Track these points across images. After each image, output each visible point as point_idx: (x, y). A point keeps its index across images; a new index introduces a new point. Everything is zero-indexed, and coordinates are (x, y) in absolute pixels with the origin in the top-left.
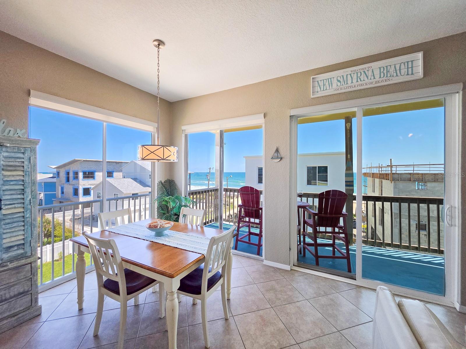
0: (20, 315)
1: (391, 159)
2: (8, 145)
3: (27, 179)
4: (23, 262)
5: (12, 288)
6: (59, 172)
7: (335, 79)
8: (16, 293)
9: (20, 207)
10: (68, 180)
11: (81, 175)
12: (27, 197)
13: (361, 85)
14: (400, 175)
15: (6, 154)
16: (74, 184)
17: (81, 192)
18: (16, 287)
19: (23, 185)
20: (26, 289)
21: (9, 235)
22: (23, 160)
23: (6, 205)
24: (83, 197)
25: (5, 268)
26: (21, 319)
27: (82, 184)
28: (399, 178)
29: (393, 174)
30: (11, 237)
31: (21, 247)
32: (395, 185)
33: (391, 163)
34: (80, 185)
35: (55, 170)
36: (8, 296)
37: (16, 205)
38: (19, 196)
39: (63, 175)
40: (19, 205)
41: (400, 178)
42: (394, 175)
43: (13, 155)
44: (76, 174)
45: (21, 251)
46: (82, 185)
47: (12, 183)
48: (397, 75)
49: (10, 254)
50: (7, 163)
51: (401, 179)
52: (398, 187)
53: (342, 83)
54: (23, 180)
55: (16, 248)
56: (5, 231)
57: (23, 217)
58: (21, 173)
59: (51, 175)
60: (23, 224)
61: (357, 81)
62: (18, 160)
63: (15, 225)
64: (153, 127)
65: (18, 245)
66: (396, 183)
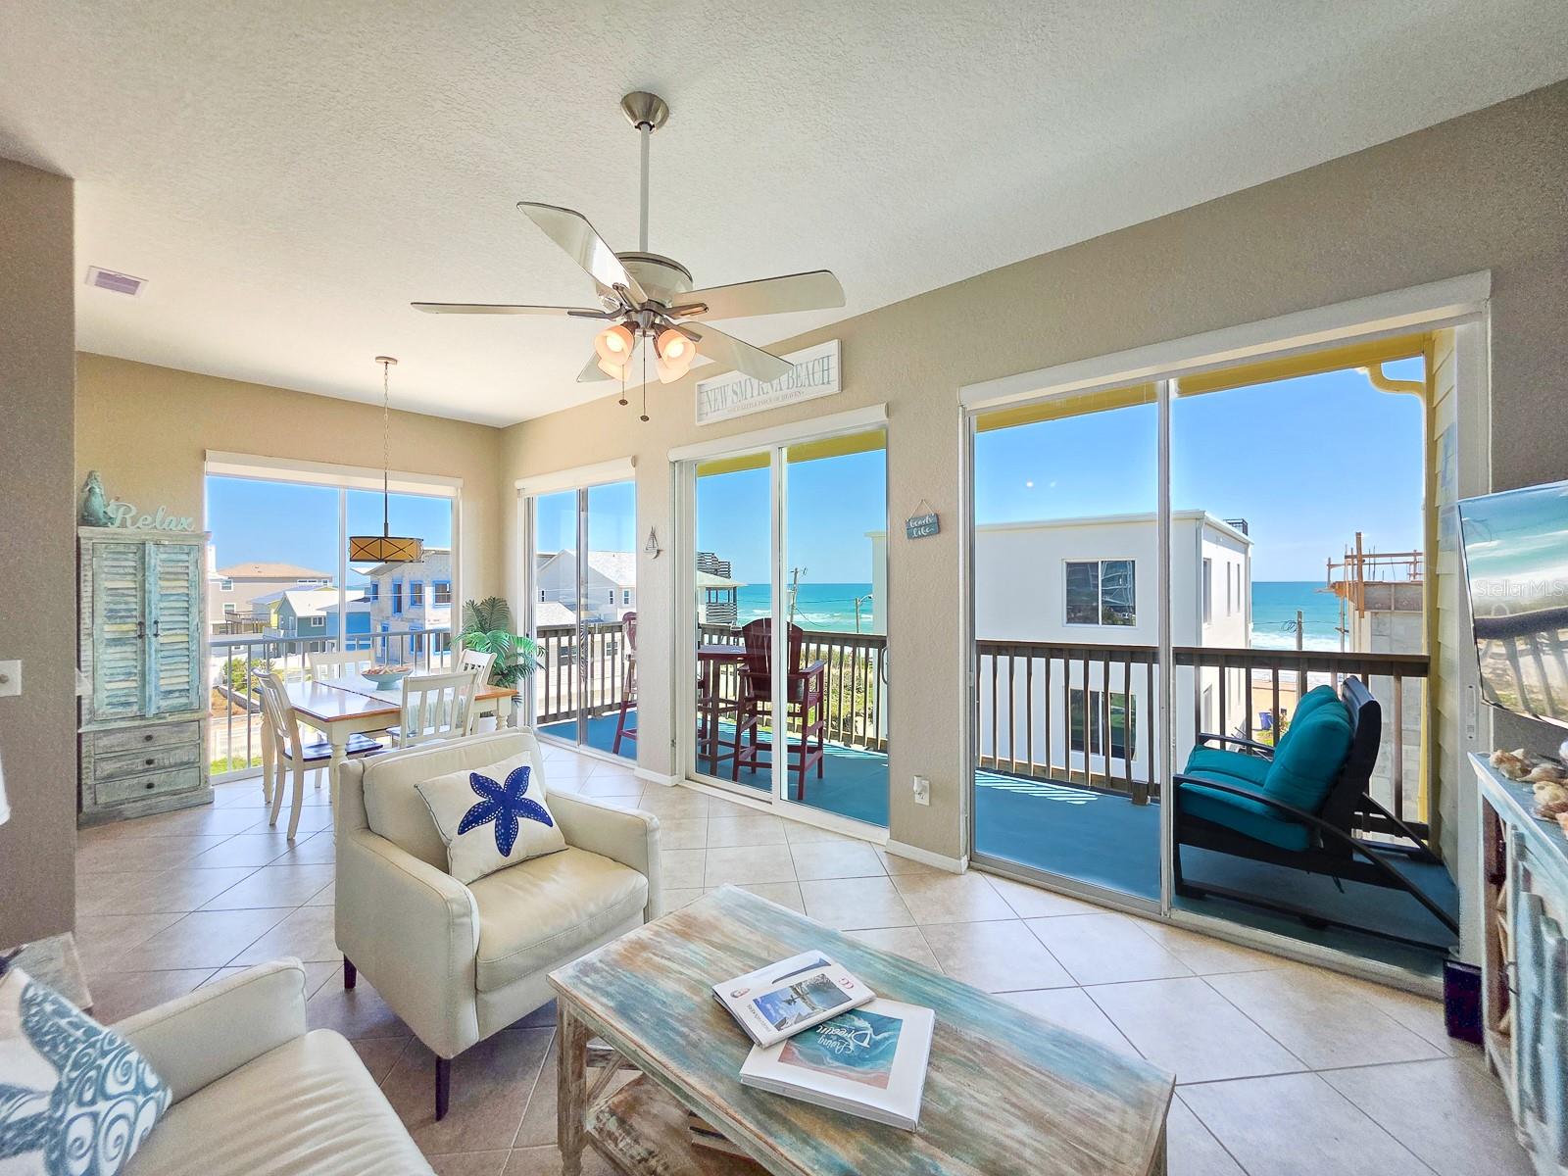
0: (183, 795)
1: (1359, 535)
2: (167, 543)
3: (193, 592)
4: (188, 716)
5: (173, 753)
6: (377, 585)
7: (730, 387)
8: (179, 761)
9: (182, 635)
10: (398, 608)
11: (429, 593)
12: (193, 620)
13: (765, 402)
14: (1393, 590)
15: (164, 556)
16: (413, 619)
17: (429, 640)
18: (178, 751)
19: (188, 601)
20: (192, 758)
21: (169, 674)
22: (187, 564)
23: (164, 630)
25: (164, 721)
26: (185, 800)
27: (432, 618)
28: (1390, 599)
29: (1367, 584)
30: (171, 677)
31: (183, 693)
32: (1378, 623)
33: (1359, 548)
34: (427, 622)
35: (368, 580)
36: (167, 763)
37: (178, 631)
38: (182, 618)
39: (386, 594)
40: (182, 632)
41: (1393, 601)
42: (1370, 589)
43: (173, 557)
44: (417, 588)
45: (184, 700)
46: (432, 622)
47: (172, 598)
48: (810, 385)
49: (169, 702)
50: (167, 570)
51: (1396, 601)
52: (1388, 632)
53: (740, 395)
54: (188, 594)
55: (177, 694)
56: (163, 668)
57: (188, 649)
58: (185, 584)
59: (361, 594)
60: (187, 660)
61: (759, 394)
62: (181, 564)
63: (176, 659)
64: (453, 488)
65: (180, 691)
66: (1380, 616)
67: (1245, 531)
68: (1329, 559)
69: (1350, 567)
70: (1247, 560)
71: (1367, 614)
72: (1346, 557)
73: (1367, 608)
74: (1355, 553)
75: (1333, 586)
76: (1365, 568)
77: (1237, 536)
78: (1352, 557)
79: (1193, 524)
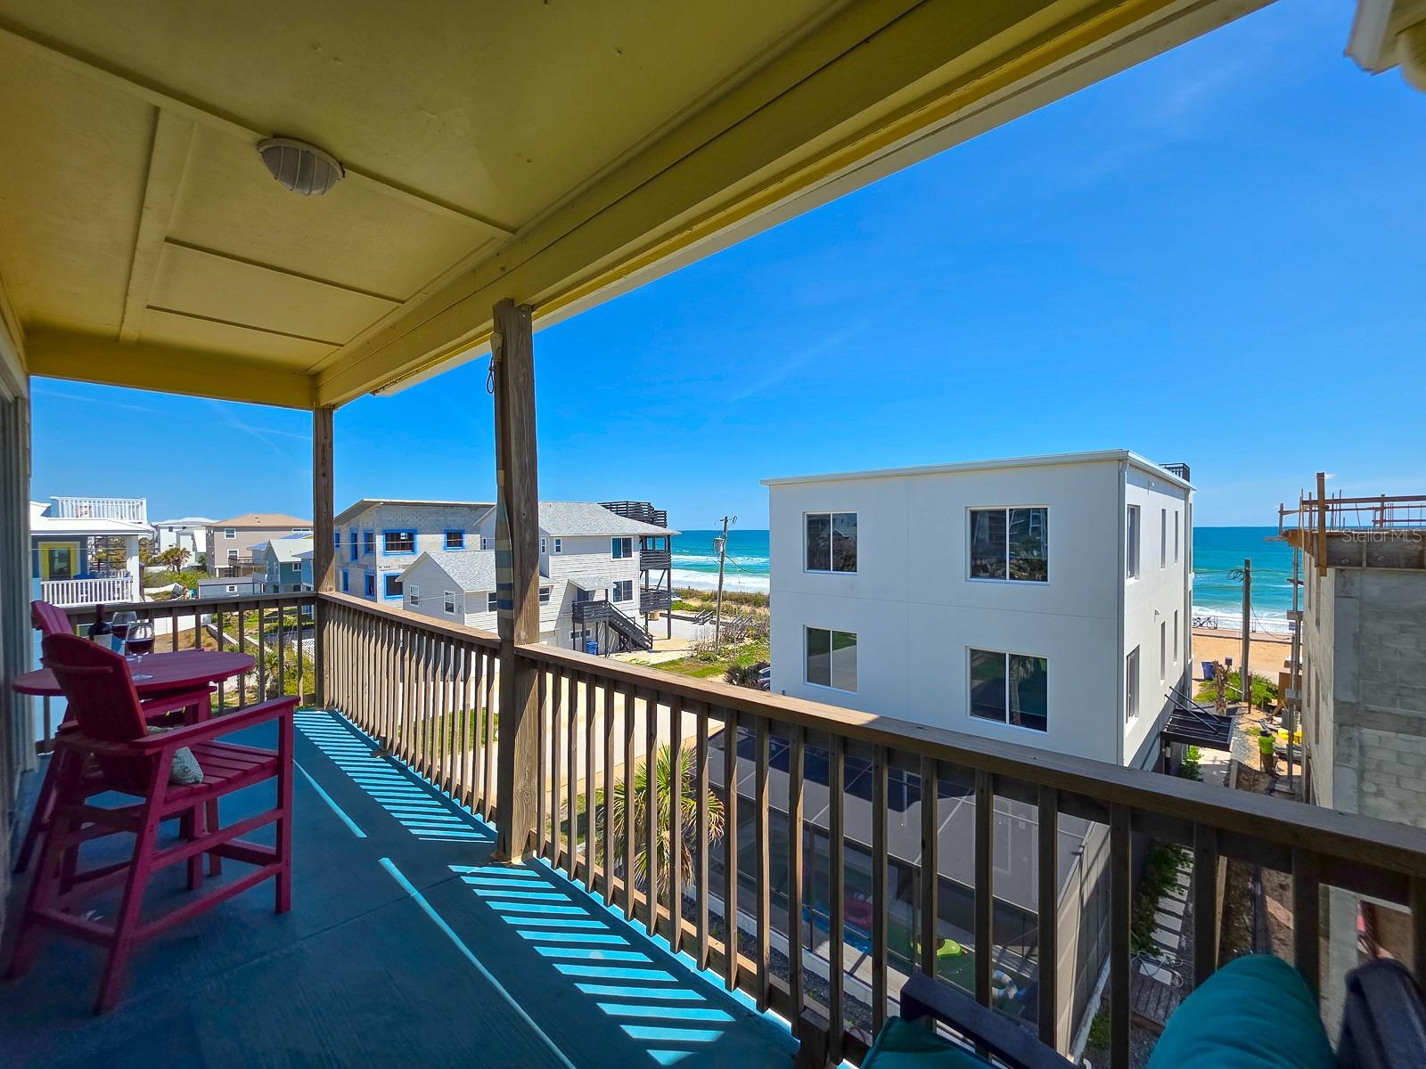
1: (1321, 477)
6: (339, 534)
10: (355, 556)
11: (380, 541)
14: (1364, 542)
16: (367, 565)
17: (380, 585)
24: (386, 599)
27: (383, 565)
28: (1361, 554)
29: (1330, 536)
32: (1345, 584)
33: (1321, 491)
34: (378, 568)
39: (346, 542)
41: (1364, 557)
42: (1335, 541)
44: (369, 537)
46: (383, 568)
51: (1369, 556)
52: (1357, 594)
66: (1347, 574)
67: (1187, 477)
68: (1282, 505)
69: (1307, 515)
70: (1188, 508)
71: (1331, 571)
72: (1304, 503)
73: (1330, 563)
74: (1315, 497)
75: (1286, 534)
76: (1328, 514)
77: (1176, 481)
78: (1310, 503)
79: (1115, 466)
